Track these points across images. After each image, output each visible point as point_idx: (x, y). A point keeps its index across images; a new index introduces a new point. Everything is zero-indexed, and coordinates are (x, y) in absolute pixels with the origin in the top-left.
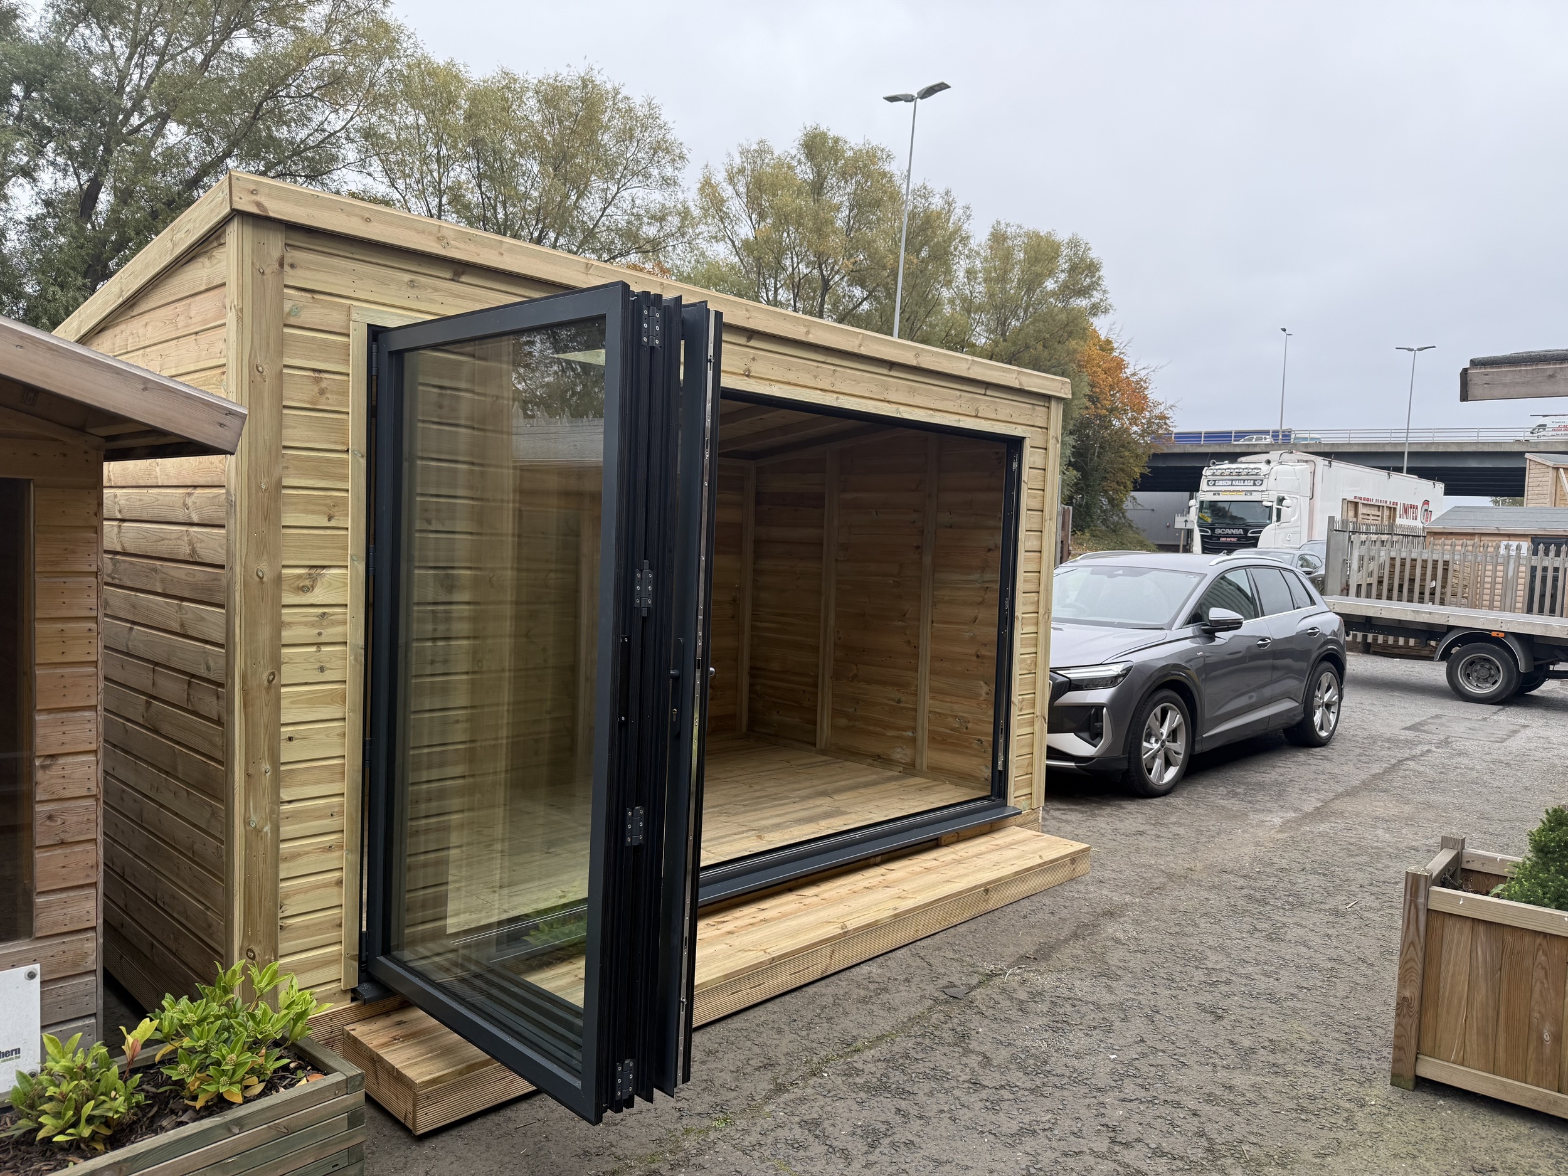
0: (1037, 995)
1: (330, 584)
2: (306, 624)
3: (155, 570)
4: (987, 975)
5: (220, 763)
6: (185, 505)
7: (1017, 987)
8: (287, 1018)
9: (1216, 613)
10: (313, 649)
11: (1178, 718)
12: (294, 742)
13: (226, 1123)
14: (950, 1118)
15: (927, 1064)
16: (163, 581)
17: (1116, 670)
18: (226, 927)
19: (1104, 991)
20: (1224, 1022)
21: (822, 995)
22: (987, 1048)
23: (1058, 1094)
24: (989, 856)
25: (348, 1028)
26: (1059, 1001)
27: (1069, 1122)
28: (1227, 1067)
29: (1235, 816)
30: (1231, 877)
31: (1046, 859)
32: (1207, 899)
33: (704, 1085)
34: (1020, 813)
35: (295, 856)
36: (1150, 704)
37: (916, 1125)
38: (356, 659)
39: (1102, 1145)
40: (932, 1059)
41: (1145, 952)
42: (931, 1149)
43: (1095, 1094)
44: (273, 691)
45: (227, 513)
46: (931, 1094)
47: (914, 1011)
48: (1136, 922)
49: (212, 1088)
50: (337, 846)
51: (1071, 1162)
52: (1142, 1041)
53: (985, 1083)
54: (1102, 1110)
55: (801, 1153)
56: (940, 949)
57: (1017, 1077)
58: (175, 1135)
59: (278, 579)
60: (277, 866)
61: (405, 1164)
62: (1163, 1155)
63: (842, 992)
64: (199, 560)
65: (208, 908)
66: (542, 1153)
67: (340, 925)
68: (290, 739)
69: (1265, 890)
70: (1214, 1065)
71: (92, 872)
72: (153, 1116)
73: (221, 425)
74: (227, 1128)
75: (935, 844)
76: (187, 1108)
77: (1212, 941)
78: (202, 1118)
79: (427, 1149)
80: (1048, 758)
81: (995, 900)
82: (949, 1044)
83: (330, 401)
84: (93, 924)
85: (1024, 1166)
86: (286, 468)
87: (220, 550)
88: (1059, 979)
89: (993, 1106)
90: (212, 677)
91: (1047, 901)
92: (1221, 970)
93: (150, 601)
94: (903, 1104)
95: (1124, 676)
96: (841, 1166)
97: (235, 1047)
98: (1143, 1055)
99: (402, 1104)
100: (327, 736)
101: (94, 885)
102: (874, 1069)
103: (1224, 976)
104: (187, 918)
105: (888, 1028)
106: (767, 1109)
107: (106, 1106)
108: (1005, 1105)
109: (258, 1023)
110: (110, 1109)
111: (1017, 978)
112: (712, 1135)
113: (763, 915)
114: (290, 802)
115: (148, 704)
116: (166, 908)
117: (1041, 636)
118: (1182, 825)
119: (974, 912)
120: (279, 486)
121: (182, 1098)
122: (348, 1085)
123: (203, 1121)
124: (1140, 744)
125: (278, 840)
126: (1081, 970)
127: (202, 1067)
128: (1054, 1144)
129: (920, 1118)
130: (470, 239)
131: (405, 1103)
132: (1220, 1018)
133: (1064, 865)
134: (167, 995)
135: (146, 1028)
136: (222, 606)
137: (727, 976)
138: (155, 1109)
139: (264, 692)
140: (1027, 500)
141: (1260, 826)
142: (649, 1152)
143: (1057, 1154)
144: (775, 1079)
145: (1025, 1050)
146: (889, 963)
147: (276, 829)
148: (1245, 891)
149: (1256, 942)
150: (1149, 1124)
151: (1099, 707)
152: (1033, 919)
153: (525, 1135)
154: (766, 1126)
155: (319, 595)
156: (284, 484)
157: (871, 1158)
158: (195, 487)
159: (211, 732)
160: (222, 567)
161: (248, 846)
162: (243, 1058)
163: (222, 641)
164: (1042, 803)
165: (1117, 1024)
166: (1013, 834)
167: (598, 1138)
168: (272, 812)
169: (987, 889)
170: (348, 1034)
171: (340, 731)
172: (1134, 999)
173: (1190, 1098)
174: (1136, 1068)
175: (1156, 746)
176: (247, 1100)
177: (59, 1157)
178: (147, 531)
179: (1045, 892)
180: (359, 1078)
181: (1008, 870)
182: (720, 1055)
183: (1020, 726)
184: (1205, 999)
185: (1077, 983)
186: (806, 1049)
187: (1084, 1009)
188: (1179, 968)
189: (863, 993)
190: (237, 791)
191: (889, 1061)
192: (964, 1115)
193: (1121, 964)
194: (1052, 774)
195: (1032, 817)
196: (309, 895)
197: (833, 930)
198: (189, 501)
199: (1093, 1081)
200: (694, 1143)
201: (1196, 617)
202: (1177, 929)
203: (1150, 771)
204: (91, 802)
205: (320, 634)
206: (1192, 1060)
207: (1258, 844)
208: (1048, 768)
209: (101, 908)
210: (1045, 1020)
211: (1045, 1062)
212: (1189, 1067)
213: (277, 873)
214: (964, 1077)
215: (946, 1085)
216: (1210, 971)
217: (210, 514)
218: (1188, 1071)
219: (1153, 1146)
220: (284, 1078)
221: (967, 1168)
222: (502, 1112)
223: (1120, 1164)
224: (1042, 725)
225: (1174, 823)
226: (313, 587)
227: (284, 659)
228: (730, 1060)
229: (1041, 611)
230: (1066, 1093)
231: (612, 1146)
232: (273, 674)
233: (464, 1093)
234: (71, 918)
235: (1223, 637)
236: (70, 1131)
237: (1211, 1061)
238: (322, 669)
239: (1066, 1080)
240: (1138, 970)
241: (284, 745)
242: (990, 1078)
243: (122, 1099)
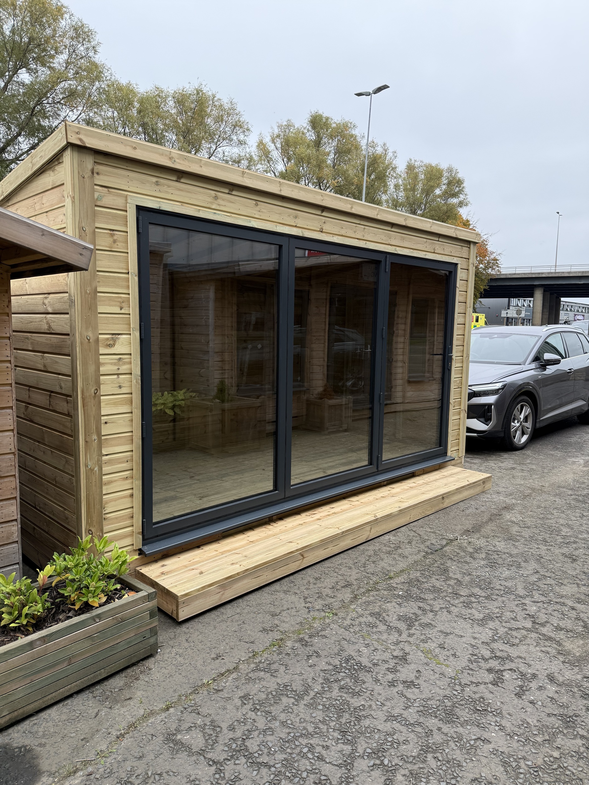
0: (478, 550)
1: (123, 343)
2: (111, 364)
3: (27, 338)
4: (450, 539)
5: (71, 436)
6: (44, 304)
7: (466, 545)
8: (118, 564)
9: (548, 356)
10: (115, 377)
11: (529, 410)
12: (108, 424)
13: (93, 617)
14: (447, 611)
15: (429, 584)
16: (32, 343)
17: (498, 386)
18: (77, 518)
19: (512, 547)
20: (578, 562)
21: (367, 550)
22: (459, 576)
23: (500, 599)
24: (441, 481)
25: (138, 569)
26: (490, 552)
27: (508, 613)
28: (584, 585)
29: (559, 460)
30: (564, 489)
31: (471, 482)
32: (555, 501)
33: (317, 595)
34: (454, 459)
35: (109, 482)
36: (516, 403)
37: (431, 615)
38: (137, 382)
39: (529, 625)
40: (431, 582)
41: (528, 527)
42: (440, 627)
43: (519, 599)
44: (97, 398)
45: (70, 306)
46: (434, 599)
47: (416, 558)
48: (521, 513)
49: (85, 599)
50: (130, 477)
51: (514, 633)
52: (537, 572)
53: (462, 594)
54: (525, 607)
55: (375, 629)
56: (422, 527)
57: (476, 590)
58: (69, 623)
59: (97, 340)
60: (101, 488)
61: (175, 635)
62: (561, 629)
63: (377, 549)
64: (53, 332)
65: (65, 509)
66: (243, 630)
67: (132, 517)
68: (106, 423)
69: (584, 496)
70: (578, 584)
71: (14, 492)
72: (54, 614)
73: (81, 254)
74: (93, 619)
75: (412, 475)
76: (70, 610)
77: (562, 521)
78: (79, 615)
79: (184, 628)
80: (467, 432)
81: (447, 503)
82: (438, 575)
83: (120, 246)
84: (15, 518)
85: (491, 636)
86: (99, 282)
87: (65, 326)
88: (487, 541)
89: (468, 605)
90: (63, 392)
91: (472, 503)
92: (571, 536)
93: (26, 354)
94: (421, 605)
95: (502, 389)
96: (396, 636)
97: (94, 579)
98: (539, 579)
99: (170, 607)
100: (124, 421)
101: (15, 498)
102: (402, 587)
103: (572, 539)
104: (53, 515)
105: (405, 566)
106: (352, 607)
107: (33, 609)
108: (474, 605)
109: (103, 566)
110: (35, 611)
111: (465, 541)
112: (327, 621)
113: (333, 511)
114: (107, 455)
115: (27, 408)
116: (41, 510)
117: (464, 369)
118: (533, 464)
119: (437, 509)
120: (96, 292)
121: (67, 604)
122: (149, 597)
123: (81, 616)
124: (510, 424)
125: (101, 475)
126: (498, 537)
127: (79, 588)
128: (504, 624)
129: (432, 611)
130: (186, 158)
131: (172, 605)
132: (575, 560)
133: (479, 485)
134: (55, 553)
135: (49, 569)
136: (69, 355)
137: (322, 541)
138: (54, 610)
139: (92, 400)
140: (459, 297)
141: (574, 464)
142: (297, 629)
143: (506, 629)
144: (353, 592)
145: (478, 577)
146: (398, 534)
147: (101, 469)
148: (573, 497)
149: (585, 522)
150: (551, 614)
151: (490, 405)
152: (468, 512)
153: (232, 621)
154: (354, 616)
155: (118, 349)
156: (98, 290)
157: (411, 632)
158: (49, 294)
159: (64, 420)
160: (68, 335)
161: (87, 478)
162: (98, 585)
163: (70, 373)
164: (464, 454)
165: (523, 564)
166: (450, 470)
167: (270, 622)
168: (98, 460)
169: (443, 497)
170: (138, 571)
171: (130, 418)
172: (528, 551)
173: (569, 601)
174: (537, 586)
175: (518, 425)
176: (101, 605)
177: (12, 634)
178: (22, 318)
179: (470, 498)
180: (154, 594)
181: (453, 488)
182: (322, 580)
183: (454, 415)
184: (565, 550)
185: (497, 543)
186: (366, 577)
187: (504, 556)
188: (548, 536)
189: (388, 549)
190: (81, 449)
191: (409, 583)
192: (454, 610)
193: (518, 534)
194: (469, 440)
195: (459, 461)
196: (117, 502)
197: (370, 518)
198: (46, 301)
199: (517, 592)
200: (319, 625)
201: (537, 359)
202: (542, 516)
203: (514, 437)
204: (11, 456)
205: (118, 369)
206: (566, 581)
207: (574, 473)
208: (467, 437)
209: (19, 510)
210: (485, 562)
211: (490, 583)
212: (565, 585)
213: (102, 491)
214: (450, 591)
215: (442, 595)
216: (564, 537)
217: (59, 307)
218: (565, 587)
219: (555, 625)
220: (116, 594)
221: (462, 636)
222: (218, 610)
223: (540, 634)
224: (464, 415)
225: (529, 463)
226: (114, 345)
227: (102, 382)
228: (328, 582)
229: (465, 356)
230: (504, 598)
231: (278, 626)
232: (97, 389)
233: (201, 601)
234: (5, 515)
235: (551, 370)
236: (17, 621)
237: (575, 582)
238: (120, 387)
239: (502, 592)
240: (527, 536)
241: (103, 426)
242: (464, 592)
243: (40, 605)
